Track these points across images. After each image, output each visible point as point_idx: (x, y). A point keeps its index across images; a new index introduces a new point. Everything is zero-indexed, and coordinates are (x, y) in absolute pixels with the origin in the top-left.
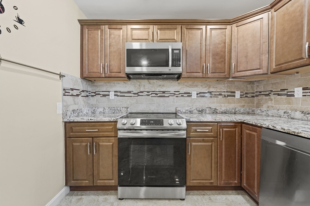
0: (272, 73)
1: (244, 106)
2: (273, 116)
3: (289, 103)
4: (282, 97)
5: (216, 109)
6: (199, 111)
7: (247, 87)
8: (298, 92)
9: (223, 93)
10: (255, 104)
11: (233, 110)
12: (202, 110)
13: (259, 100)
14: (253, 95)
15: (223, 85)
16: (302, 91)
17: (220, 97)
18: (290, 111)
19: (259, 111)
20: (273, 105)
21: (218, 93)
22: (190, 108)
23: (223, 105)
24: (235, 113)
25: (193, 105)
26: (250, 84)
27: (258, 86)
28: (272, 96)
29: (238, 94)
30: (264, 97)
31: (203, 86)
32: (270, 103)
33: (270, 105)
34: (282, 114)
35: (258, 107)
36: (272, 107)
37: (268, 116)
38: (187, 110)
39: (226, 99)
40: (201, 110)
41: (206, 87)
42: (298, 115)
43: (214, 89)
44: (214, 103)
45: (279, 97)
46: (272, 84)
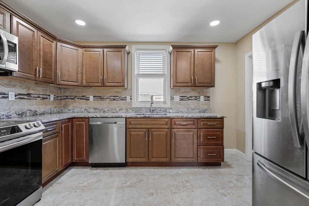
0: (83, 86)
1: (56, 107)
2: (77, 112)
3: (87, 104)
4: (83, 100)
5: (36, 111)
6: (19, 115)
7: (57, 91)
8: (91, 98)
9: (41, 96)
10: (62, 105)
11: (50, 111)
12: (22, 113)
13: (66, 102)
14: (61, 98)
15: (41, 89)
16: (93, 98)
17: (39, 99)
18: (88, 109)
19: (66, 110)
20: (77, 105)
21: (37, 96)
22: (7, 112)
23: (41, 106)
24: (51, 114)
25: (10, 108)
26: (59, 90)
27: (65, 92)
28: (77, 100)
29: (52, 97)
30: (70, 100)
31: (22, 87)
32: (75, 104)
33: (75, 105)
34: (83, 110)
35: (66, 108)
36: (77, 106)
37: (74, 112)
38: (3, 115)
39: (43, 101)
40: (20, 113)
41: (25, 89)
42: (92, 110)
43: (33, 91)
44: (33, 105)
45: (81, 100)
46: (76, 92)
